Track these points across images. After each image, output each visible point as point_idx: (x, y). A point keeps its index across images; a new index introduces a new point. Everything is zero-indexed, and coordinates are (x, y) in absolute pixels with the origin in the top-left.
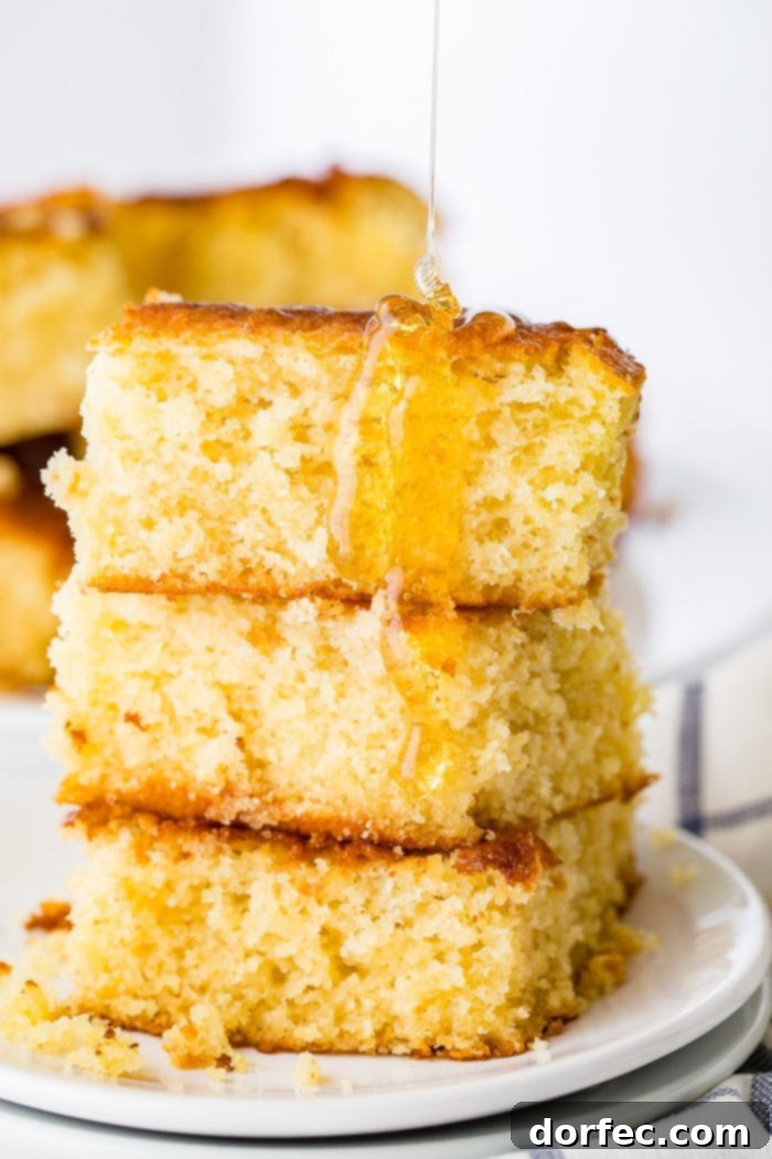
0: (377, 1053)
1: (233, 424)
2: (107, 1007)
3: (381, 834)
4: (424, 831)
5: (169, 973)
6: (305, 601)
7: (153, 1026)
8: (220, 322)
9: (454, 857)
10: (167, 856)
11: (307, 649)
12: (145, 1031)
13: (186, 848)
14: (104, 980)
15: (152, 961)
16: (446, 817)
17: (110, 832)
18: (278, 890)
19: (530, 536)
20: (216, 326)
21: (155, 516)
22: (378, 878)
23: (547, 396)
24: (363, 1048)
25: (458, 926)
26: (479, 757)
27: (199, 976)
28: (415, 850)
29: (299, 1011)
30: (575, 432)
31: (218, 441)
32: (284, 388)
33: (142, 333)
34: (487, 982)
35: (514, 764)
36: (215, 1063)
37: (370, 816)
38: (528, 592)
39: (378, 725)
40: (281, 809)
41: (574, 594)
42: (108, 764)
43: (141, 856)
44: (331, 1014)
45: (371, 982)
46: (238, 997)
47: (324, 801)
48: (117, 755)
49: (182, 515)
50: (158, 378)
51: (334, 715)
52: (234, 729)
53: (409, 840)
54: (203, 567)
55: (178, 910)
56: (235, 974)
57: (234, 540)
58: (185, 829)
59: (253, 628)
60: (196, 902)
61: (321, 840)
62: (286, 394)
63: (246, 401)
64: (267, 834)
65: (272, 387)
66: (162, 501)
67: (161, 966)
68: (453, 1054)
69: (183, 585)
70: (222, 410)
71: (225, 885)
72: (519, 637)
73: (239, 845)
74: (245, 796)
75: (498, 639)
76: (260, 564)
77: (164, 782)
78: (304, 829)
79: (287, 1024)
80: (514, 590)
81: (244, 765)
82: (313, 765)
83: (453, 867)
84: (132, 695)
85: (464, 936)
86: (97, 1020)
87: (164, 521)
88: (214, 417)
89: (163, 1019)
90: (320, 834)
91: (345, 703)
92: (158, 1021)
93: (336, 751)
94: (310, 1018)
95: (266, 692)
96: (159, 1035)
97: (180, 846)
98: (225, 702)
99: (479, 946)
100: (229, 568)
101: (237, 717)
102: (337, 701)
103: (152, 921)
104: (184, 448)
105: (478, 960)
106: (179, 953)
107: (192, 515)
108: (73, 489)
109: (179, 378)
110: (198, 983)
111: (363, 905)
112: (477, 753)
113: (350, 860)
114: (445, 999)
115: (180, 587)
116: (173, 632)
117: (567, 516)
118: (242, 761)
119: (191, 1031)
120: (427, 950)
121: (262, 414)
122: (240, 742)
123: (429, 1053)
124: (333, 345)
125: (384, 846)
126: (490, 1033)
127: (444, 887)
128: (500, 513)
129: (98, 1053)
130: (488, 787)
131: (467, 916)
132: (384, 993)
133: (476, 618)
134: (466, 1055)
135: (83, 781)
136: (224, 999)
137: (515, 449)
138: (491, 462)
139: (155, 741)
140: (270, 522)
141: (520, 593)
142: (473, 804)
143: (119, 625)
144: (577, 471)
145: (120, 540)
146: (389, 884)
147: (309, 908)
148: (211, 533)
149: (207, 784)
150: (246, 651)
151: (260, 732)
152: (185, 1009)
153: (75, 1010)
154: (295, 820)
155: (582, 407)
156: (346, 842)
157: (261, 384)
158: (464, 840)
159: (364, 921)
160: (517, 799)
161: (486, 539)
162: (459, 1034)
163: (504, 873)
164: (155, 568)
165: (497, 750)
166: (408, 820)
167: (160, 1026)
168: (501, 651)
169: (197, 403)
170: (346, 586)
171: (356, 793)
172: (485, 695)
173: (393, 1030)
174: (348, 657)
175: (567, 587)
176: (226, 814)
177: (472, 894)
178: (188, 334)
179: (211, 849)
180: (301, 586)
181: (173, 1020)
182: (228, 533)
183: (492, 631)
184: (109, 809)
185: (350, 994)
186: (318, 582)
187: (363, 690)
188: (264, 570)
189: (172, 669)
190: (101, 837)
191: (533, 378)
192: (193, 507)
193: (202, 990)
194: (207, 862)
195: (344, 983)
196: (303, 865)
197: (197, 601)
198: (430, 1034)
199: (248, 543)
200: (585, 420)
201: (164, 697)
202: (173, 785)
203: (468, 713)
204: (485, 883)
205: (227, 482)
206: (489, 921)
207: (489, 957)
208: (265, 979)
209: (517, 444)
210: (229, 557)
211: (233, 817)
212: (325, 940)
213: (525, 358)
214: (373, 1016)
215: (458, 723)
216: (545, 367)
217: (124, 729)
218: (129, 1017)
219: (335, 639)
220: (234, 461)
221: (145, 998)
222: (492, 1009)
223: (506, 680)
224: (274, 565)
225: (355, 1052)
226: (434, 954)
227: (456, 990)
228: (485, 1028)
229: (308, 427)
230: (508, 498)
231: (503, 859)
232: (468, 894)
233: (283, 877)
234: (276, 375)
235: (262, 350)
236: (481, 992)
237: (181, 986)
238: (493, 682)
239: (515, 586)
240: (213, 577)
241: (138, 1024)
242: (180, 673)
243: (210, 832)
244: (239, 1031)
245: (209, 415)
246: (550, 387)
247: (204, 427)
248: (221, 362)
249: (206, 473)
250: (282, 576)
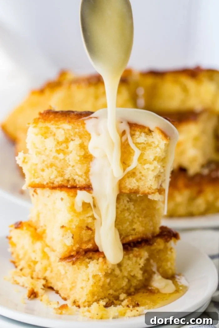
1: (64, 145)
19: (141, 177)
21: (44, 168)
23: (145, 141)
30: (152, 150)
31: (60, 149)
32: (78, 136)
33: (41, 121)
38: (141, 190)
41: (153, 191)
49: (51, 167)
50: (46, 133)
54: (57, 180)
57: (65, 173)
62: (79, 138)
63: (68, 139)
65: (75, 136)
66: (46, 165)
70: (61, 142)
80: (138, 190)
87: (47, 169)
100: (64, 180)
104: (51, 151)
107: (54, 168)
108: (24, 162)
109: (51, 133)
117: (150, 172)
121: (72, 142)
128: (133, 171)
144: (153, 160)
145: (36, 174)
148: (59, 172)
155: (154, 143)
157: (72, 135)
161: (130, 177)
164: (45, 181)
169: (54, 139)
175: (151, 189)
178: (53, 122)
182: (63, 172)
188: (73, 180)
191: (141, 136)
192: (54, 166)
200: (156, 147)
210: (63, 178)
213: (140, 130)
216: (144, 132)
220: (64, 154)
234: (75, 133)
235: (72, 127)
245: (58, 143)
246: (146, 139)
247: (56, 146)
248: (61, 129)
249: (57, 157)
250: (78, 182)
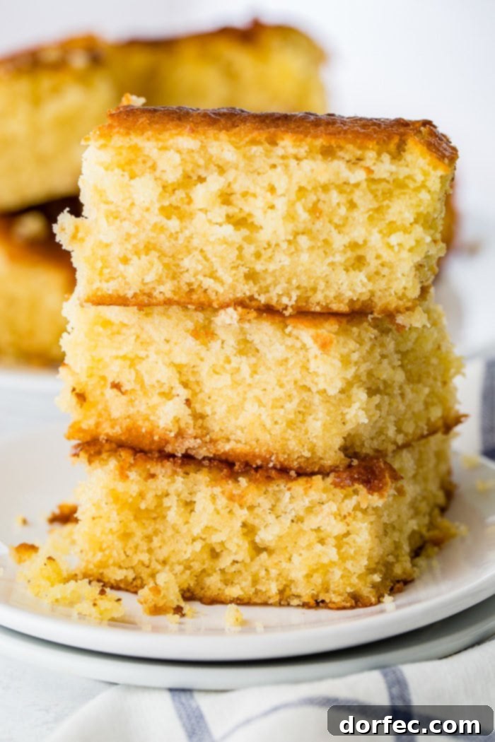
0: (280, 604)
1: (180, 194)
2: (102, 574)
3: (282, 464)
4: (310, 461)
5: (142, 552)
6: (230, 310)
7: (132, 587)
8: (171, 123)
9: (330, 479)
10: (140, 475)
11: (231, 342)
12: (127, 590)
13: (152, 471)
14: (99, 556)
15: (131, 544)
16: (325, 452)
17: (103, 460)
18: (213, 498)
19: (380, 267)
20: (168, 126)
21: (129, 255)
22: (280, 491)
23: (392, 173)
24: (271, 601)
25: (333, 522)
26: (347, 413)
27: (162, 554)
28: (304, 473)
29: (228, 577)
30: (410, 198)
31: (171, 206)
32: (216, 168)
33: (118, 132)
34: (353, 558)
35: (370, 417)
36: (172, 611)
37: (275, 452)
38: (379, 303)
39: (279, 392)
40: (215, 446)
41: (409, 304)
42: (100, 415)
43: (124, 476)
44: (250, 578)
45: (275, 558)
46: (188, 567)
47: (244, 442)
48: (106, 409)
49: (147, 254)
50: (130, 162)
51: (250, 385)
52: (184, 393)
53: (300, 468)
54: (162, 288)
55: (147, 510)
56: (185, 552)
57: (182, 270)
58: (152, 459)
59: (196, 328)
60: (160, 505)
61: (242, 467)
62: (216, 173)
63: (189, 177)
64: (206, 463)
65: (207, 168)
66: (134, 246)
67: (136, 547)
68: (330, 605)
69: (148, 300)
70: (173, 184)
71: (178, 495)
72: (373, 333)
73: (187, 468)
74: (191, 437)
75: (359, 335)
76: (200, 286)
77: (138, 428)
78: (230, 459)
79: (220, 585)
80: (370, 302)
81: (191, 418)
82: (237, 419)
83: (331, 484)
84: (115, 371)
85: (337, 528)
86: (94, 583)
87: (135, 258)
88: (167, 189)
89: (139, 582)
90: (242, 463)
91: (257, 377)
92: (135, 583)
93: (251, 409)
94: (236, 581)
95: (204, 370)
96: (136, 593)
97: (149, 470)
98: (178, 375)
99: (348, 534)
100: (180, 288)
101: (185, 385)
102: (252, 376)
103: (132, 518)
104: (148, 210)
105: (347, 543)
106: (149, 539)
107: (154, 254)
108: (74, 237)
109: (144, 162)
110: (161, 558)
111: (270, 509)
112: (346, 410)
113: (261, 479)
114: (325, 569)
115: (146, 301)
116: (142, 329)
117: (405, 254)
118: (189, 415)
119: (156, 590)
120: (313, 537)
121: (199, 186)
122: (188, 402)
123: (315, 605)
124: (247, 139)
125: (283, 471)
126: (354, 592)
127: (324, 497)
128: (360, 252)
129: (95, 605)
130: (353, 433)
131: (340, 515)
132: (284, 565)
133: (344, 321)
134: (338, 606)
135: (84, 426)
136: (179, 568)
137: (370, 210)
138: (354, 219)
139: (131, 402)
140: (206, 259)
141: (373, 304)
142: (342, 444)
143: (107, 323)
144: (411, 224)
145: (106, 271)
146: (288, 494)
147: (234, 510)
148: (166, 266)
149: (166, 430)
150: (190, 342)
151: (201, 396)
152: (153, 576)
153: (80, 576)
154: (225, 453)
155: (414, 181)
156: (258, 468)
157: (199, 166)
158: (337, 467)
159: (271, 518)
160: (372, 439)
161: (351, 269)
162: (334, 592)
163: (366, 486)
164: (130, 289)
165: (359, 408)
166: (300, 455)
167: (136, 586)
168: (361, 342)
169: (156, 179)
170: (256, 300)
171: (265, 437)
172: (350, 373)
173: (291, 589)
174: (259, 347)
175: (405, 300)
176: (178, 449)
177: (343, 500)
178: (149, 133)
179: (169, 472)
180: (227, 300)
181: (144, 582)
182: (177, 266)
183: (355, 330)
184: (102, 446)
185: (261, 565)
186: (238, 298)
187: (270, 369)
188: (203, 290)
189: (142, 353)
190: (96, 463)
191: (382, 162)
192: (155, 249)
193: (164, 563)
194: (166, 480)
195: (258, 558)
196: (230, 482)
197: (160, 309)
198: (315, 592)
199: (191, 272)
200: (417, 190)
201: (137, 372)
202: (144, 430)
203: (339, 384)
204: (351, 493)
205: (177, 233)
206: (355, 518)
207: (354, 542)
208: (206, 556)
209: (371, 207)
210: (179, 282)
211: (183, 452)
212: (245, 530)
213: (377, 147)
214: (277, 580)
215: (333, 391)
216: (389, 153)
217: (110, 393)
218: (115, 580)
219: (250, 335)
220: (181, 218)
221: (126, 569)
222: (356, 575)
223: (365, 361)
224: (209, 286)
225: (265, 604)
226: (317, 540)
227: (332, 563)
228: (351, 588)
229: (232, 194)
230: (365, 242)
231: (365, 478)
232: (340, 500)
233: (217, 490)
234: (209, 159)
235: (200, 144)
236: (349, 565)
237: (150, 560)
238: (356, 363)
239: (370, 299)
240: (169, 295)
241: (122, 585)
242: (147, 356)
243: (168, 461)
244: (189, 590)
245: (164, 187)
246: (394, 168)
247: (161, 196)
248: (172, 152)
249: (162, 227)
250: (214, 294)
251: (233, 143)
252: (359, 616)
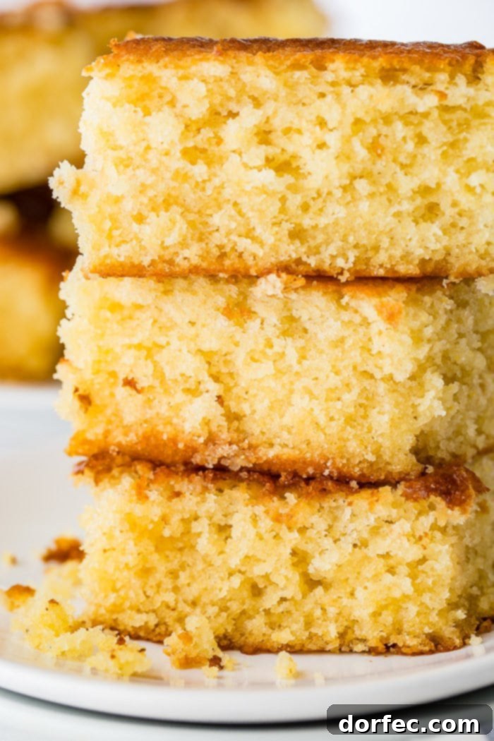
0: (340, 651)
1: (207, 133)
2: (115, 620)
3: (340, 472)
4: (375, 468)
5: (167, 590)
6: (272, 277)
7: (155, 635)
8: (192, 49)
9: (401, 488)
10: (161, 495)
11: (273, 319)
12: (148, 640)
13: (177, 488)
14: (112, 598)
15: (152, 582)
16: (393, 456)
17: (113, 477)
18: (255, 519)
19: (457, 217)
20: (188, 53)
21: (145, 213)
22: (337, 508)
23: (469, 99)
24: (329, 647)
25: (406, 544)
26: (419, 404)
27: (191, 593)
28: (368, 483)
29: (274, 619)
31: (195, 148)
32: (250, 100)
33: (128, 60)
34: (430, 590)
35: (448, 409)
36: (208, 663)
37: (330, 456)
38: (456, 264)
39: (334, 381)
40: (255, 454)
42: (110, 422)
43: (141, 496)
44: (302, 619)
45: (333, 593)
46: (224, 609)
47: (291, 446)
48: (117, 414)
49: (167, 210)
50: (143, 96)
51: (297, 374)
52: (215, 389)
53: (363, 475)
54: (187, 253)
55: (171, 538)
56: (220, 590)
57: (211, 229)
58: (177, 473)
59: (228, 305)
60: (187, 532)
61: (289, 478)
62: (251, 106)
63: (218, 114)
64: (244, 474)
65: (239, 102)
66: (151, 199)
67: (159, 586)
68: (404, 650)
69: (169, 268)
70: (196, 122)
71: (210, 518)
72: (449, 304)
73: (221, 484)
74: (225, 444)
75: (432, 306)
76: (234, 249)
77: (157, 435)
78: (274, 469)
79: (265, 630)
80: (444, 264)
81: (224, 418)
82: (282, 416)
83: (402, 495)
84: (128, 363)
85: (414, 553)
86: (107, 631)
87: (152, 216)
88: (191, 127)
89: (163, 629)
90: (289, 473)
91: (306, 363)
92: (158, 630)
93: (300, 403)
94: (284, 624)
95: (240, 358)
96: (160, 642)
97: (172, 487)
98: (207, 366)
99: (423, 560)
100: (208, 252)
101: (216, 379)
102: (299, 363)
103: (153, 549)
104: (167, 154)
105: (423, 572)
106: (174, 574)
107: (175, 210)
108: (75, 192)
109: (160, 97)
110: (190, 598)
111: (326, 530)
112: (417, 401)
113: (314, 494)
114: (396, 605)
115: (167, 270)
116: (160, 310)
118: (222, 415)
119: (187, 637)
120: (380, 565)
121: (230, 121)
122: (220, 399)
123: (384, 650)
124: (288, 63)
125: (342, 481)
126: (433, 632)
127: (394, 513)
128: (433, 199)
129: (113, 657)
130: (427, 429)
131: (414, 536)
132: (346, 601)
133: (414, 288)
134: (415, 651)
135: (90, 436)
136: (212, 610)
137: (444, 144)
138: (424, 156)
139: (149, 402)
140: (240, 213)
141: (449, 265)
142: (414, 445)
143: (116, 307)
145: (116, 233)
146: (348, 511)
147: (281, 534)
148: (191, 224)
149: (194, 435)
150: (222, 322)
151: (235, 391)
152: (181, 620)
153: (89, 624)
154: (268, 462)
156: (309, 479)
157: (229, 99)
158: (408, 474)
159: (327, 543)
160: (449, 439)
161: (421, 220)
162: (409, 634)
163: (444, 499)
164: (146, 255)
165: (434, 398)
166: (362, 459)
167: (159, 634)
168: (435, 315)
169: (176, 116)
170: (305, 264)
171: (318, 439)
172: (423, 352)
173: (353, 632)
174: (308, 326)
175: (488, 259)
176: (209, 459)
177: (417, 518)
178: (166, 60)
179: (199, 488)
180: (268, 265)
181: (170, 629)
182: (206, 224)
183: (427, 299)
184: (113, 459)
185: (316, 603)
186: (282, 262)
187: (321, 352)
188: (237, 254)
189: (162, 341)
190: (105, 482)
191: (456, 85)
192: (176, 203)
193: (194, 604)
194: (195, 499)
195: (312, 594)
196: (275, 499)
197: (180, 283)
198: (384, 634)
199: (223, 231)
201: (156, 364)
202: (165, 437)
203: (409, 367)
204: (427, 508)
205: (204, 181)
206: (432, 540)
207: (432, 569)
208: (246, 593)
209: (445, 140)
210: (207, 244)
211: (215, 462)
212: (295, 559)
213: (449, 69)
214: (336, 621)
215: (401, 377)
216: (464, 75)
217: (122, 392)
218: (133, 627)
219: (297, 310)
220: (209, 164)
221: (147, 613)
222: (436, 612)
223: (440, 339)
224: (245, 249)
225: (322, 651)
226: (386, 568)
227: (406, 597)
228: (430, 628)
229: (270, 132)
230: (438, 185)
231: (443, 488)
232: (413, 518)
233: (259, 509)
234: (242, 91)
235: (230, 70)
236: (426, 598)
237: (177, 601)
238: (429, 341)
239: (445, 260)
240: (195, 261)
241: (142, 634)
242: (168, 343)
243: (197, 474)
244: (225, 636)
245: (187, 126)
246: (471, 92)
247: (184, 136)
248: (196, 80)
249: (186, 174)
250: (252, 258)
251: (271, 67)
252: (440, 663)
